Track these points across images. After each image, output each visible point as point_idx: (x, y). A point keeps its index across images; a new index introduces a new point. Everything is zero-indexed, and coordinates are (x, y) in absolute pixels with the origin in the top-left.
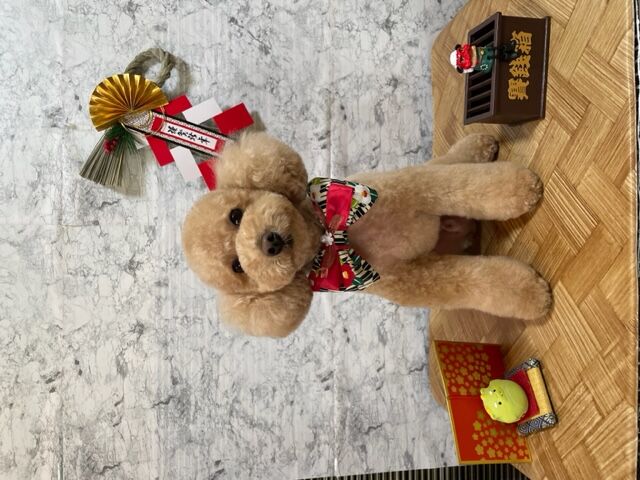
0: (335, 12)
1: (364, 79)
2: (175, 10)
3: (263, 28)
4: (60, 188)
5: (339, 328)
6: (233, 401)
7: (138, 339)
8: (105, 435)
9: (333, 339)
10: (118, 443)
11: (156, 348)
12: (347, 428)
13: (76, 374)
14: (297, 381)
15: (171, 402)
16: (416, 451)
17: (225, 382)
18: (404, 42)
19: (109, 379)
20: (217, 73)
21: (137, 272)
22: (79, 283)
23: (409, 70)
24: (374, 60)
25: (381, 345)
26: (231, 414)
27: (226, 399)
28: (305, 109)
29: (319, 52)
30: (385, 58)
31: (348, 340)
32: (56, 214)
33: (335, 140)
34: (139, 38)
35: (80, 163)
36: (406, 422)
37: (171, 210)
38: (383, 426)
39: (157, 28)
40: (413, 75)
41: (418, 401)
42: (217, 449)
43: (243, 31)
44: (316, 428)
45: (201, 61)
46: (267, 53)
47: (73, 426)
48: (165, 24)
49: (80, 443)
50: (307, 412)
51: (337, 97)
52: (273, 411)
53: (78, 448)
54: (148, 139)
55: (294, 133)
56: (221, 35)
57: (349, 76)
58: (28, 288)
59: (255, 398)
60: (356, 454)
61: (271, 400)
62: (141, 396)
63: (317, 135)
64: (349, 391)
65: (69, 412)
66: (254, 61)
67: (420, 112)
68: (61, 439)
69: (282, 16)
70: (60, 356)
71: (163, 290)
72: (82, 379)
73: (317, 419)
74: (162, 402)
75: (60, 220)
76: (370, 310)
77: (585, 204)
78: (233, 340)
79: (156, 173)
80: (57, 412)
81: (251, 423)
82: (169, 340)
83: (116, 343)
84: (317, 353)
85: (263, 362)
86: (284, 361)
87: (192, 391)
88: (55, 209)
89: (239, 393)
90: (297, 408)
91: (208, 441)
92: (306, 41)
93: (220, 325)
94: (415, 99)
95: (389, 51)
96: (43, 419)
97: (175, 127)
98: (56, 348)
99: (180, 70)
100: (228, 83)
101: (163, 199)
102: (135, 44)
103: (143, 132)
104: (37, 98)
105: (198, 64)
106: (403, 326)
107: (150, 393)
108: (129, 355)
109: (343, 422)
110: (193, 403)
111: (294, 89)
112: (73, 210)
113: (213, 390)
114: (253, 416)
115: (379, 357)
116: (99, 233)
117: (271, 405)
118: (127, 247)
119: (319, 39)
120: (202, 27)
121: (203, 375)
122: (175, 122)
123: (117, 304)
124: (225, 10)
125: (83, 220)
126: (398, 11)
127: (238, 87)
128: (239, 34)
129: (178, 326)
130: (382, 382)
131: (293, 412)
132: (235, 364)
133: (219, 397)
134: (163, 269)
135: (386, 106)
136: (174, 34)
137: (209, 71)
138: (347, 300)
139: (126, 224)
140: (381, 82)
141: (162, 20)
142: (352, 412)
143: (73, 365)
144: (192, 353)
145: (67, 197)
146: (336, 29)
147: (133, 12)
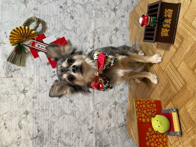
0: (97, 5)
1: (106, 28)
2: (41, 3)
3: (71, 10)
5: (96, 112)
6: (59, 137)
7: (26, 116)
9: (93, 116)
11: (32, 119)
12: (97, 146)
13: (5, 128)
14: (81, 130)
15: (37, 138)
17: (56, 131)
18: (120, 16)
19: (16, 130)
20: (55, 25)
21: (26, 94)
22: (6, 97)
23: (121, 26)
24: (110, 22)
25: (110, 118)
26: (58, 142)
27: (56, 137)
28: (86, 38)
29: (91, 19)
31: (99, 116)
34: (28, 12)
35: (6, 56)
36: (117, 144)
37: (38, 72)
38: (110, 145)
39: (34, 9)
40: (123, 27)
41: (121, 136)
44: (87, 146)
46: (73, 19)
47: (4, 146)
48: (37, 8)
50: (84, 141)
51: (97, 34)
52: (72, 141)
54: (30, 49)
55: (82, 46)
56: (57, 12)
57: (101, 27)
59: (66, 136)
62: (27, 136)
63: (89, 47)
64: (98, 134)
66: (68, 21)
67: (125, 40)
69: (78, 6)
71: (35, 100)
72: (7, 130)
73: (87, 143)
74: (34, 138)
76: (106, 106)
78: (59, 117)
81: (65, 145)
82: (37, 117)
83: (18, 118)
84: (88, 121)
85: (69, 124)
86: (76, 123)
87: (45, 134)
89: (61, 135)
90: (81, 139)
92: (87, 15)
93: (55, 112)
94: (123, 35)
95: (115, 19)
97: (40, 45)
99: (42, 24)
100: (59, 29)
101: (35, 69)
102: (26, 15)
103: (28, 47)
105: (49, 22)
106: (117, 112)
107: (30, 135)
108: (23, 122)
109: (96, 144)
111: (82, 31)
112: (3, 72)
113: (52, 134)
114: (65, 142)
115: (109, 122)
116: (13, 80)
117: (72, 138)
118: (23, 85)
119: (91, 14)
120: (50, 9)
121: (48, 129)
122: (40, 43)
123: (19, 104)
124: (59, 4)
125: (7, 76)
126: (118, 5)
127: (62, 30)
128: (63, 12)
129: (40, 112)
130: (110, 131)
131: (79, 141)
132: (60, 125)
133: (54, 136)
134: (35, 93)
135: (113, 38)
136: (40, 11)
137: (52, 25)
138: (99, 103)
139: (22, 77)
140: (112, 30)
141: (36, 6)
142: (99, 141)
143: (4, 125)
144: (45, 122)
145: (1, 67)
146: (97, 11)
147: (26, 3)
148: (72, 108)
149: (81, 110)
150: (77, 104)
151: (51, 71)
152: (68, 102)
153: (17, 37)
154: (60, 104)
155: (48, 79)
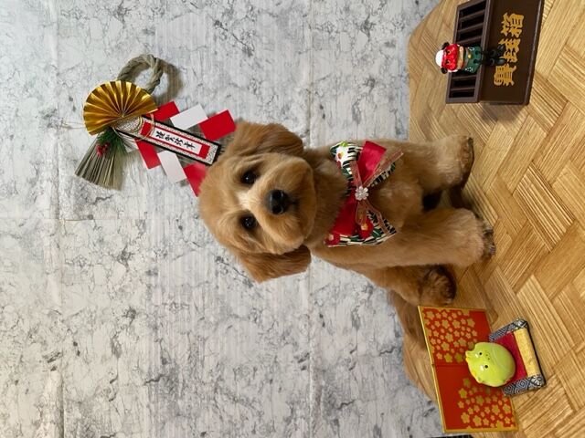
1: (343, 79)
2: (162, 14)
3: (246, 30)
5: (316, 313)
6: (218, 379)
7: (130, 323)
8: (102, 408)
9: (309, 324)
10: (114, 416)
11: (147, 331)
12: (322, 404)
13: (75, 354)
14: (276, 362)
15: (161, 379)
16: (384, 424)
17: (210, 362)
18: (382, 43)
19: (104, 359)
20: (202, 75)
21: (129, 262)
22: (76, 272)
23: (386, 71)
24: (352, 61)
25: (354, 329)
26: (215, 391)
27: (211, 378)
28: (286, 108)
29: (300, 53)
30: (363, 59)
31: (324, 325)
32: (53, 209)
33: (314, 138)
34: (128, 41)
35: (76, 161)
36: (376, 399)
37: (160, 205)
38: (355, 402)
39: (146, 32)
40: (390, 75)
41: (387, 379)
42: (203, 421)
43: (227, 33)
45: (187, 63)
46: (250, 55)
47: (73, 401)
48: (153, 28)
49: (79, 416)
50: (285, 390)
51: (316, 97)
52: (254, 389)
53: (78, 420)
54: (137, 143)
56: (207, 37)
57: (328, 76)
58: (30, 277)
59: (237, 377)
60: (329, 427)
61: (252, 379)
62: (133, 375)
64: (324, 371)
65: (69, 388)
66: (238, 63)
67: (395, 111)
68: (62, 412)
69: (265, 18)
70: (60, 339)
71: (153, 278)
72: (80, 359)
73: (294, 396)
74: (152, 380)
75: (58, 214)
76: (345, 297)
78: (217, 324)
80: (58, 388)
81: (234, 399)
82: (159, 324)
83: (110, 327)
84: (295, 337)
85: (245, 344)
86: (264, 343)
87: (180, 370)
88: (52, 204)
89: (222, 372)
90: (276, 386)
92: (288, 43)
93: (206, 311)
94: (391, 99)
95: (367, 52)
96: (46, 395)
97: (163, 132)
98: (56, 331)
99: (168, 72)
100: (213, 84)
101: (152, 195)
103: (133, 137)
104: (34, 100)
105: (185, 67)
106: (375, 311)
107: (142, 372)
108: (123, 338)
109: (318, 399)
110: (181, 381)
111: (276, 89)
112: (69, 205)
113: (200, 369)
114: (235, 392)
115: (352, 340)
116: (93, 226)
117: (252, 383)
118: (120, 239)
119: (300, 41)
120: (188, 30)
121: (190, 357)
122: (163, 127)
123: (112, 291)
124: (211, 13)
125: (78, 215)
126: (376, 12)
127: (223, 88)
128: (223, 37)
129: (167, 311)
130: (355, 364)
131: (272, 389)
132: (219, 346)
133: (205, 375)
134: (153, 259)
135: (363, 105)
136: (161, 37)
137: (195, 73)
138: (323, 288)
140: (359, 83)
141: (151, 23)
142: (326, 390)
143: (72, 346)
144: (180, 337)
145: (63, 193)
146: (316, 31)
147: (122, 15)
148: (251, 302)
149: (275, 306)
150: (264, 290)
152: (241, 284)
153: (103, 112)
154: (220, 289)
155: (186, 222)
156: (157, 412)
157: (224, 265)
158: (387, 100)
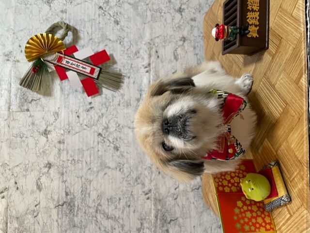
0: (153, 4)
1: (168, 37)
2: (71, 3)
3: (116, 12)
4: (10, 92)
6: (98, 205)
7: (48, 171)
8: (30, 222)
9: (151, 172)
10: (37, 226)
11: (57, 176)
12: (159, 220)
13: (15, 189)
14: (132, 194)
15: (65, 205)
17: (94, 195)
18: (189, 19)
19: (32, 192)
20: (92, 34)
21: (49, 136)
22: (18, 142)
23: (191, 33)
24: (173, 28)
26: (96, 212)
27: (94, 204)
28: (137, 52)
29: (145, 23)
30: (179, 27)
31: (159, 173)
32: (7, 105)
33: (153, 68)
34: (52, 16)
36: (190, 217)
37: (67, 104)
38: (178, 219)
39: (62, 11)
40: (193, 35)
41: (196, 205)
42: (89, 230)
43: (105, 13)
44: (142, 220)
45: (84, 28)
46: (118, 24)
47: (13, 217)
48: (66, 10)
49: (17, 226)
50: (137, 211)
51: (154, 46)
52: (119, 211)
53: (16, 228)
54: (55, 67)
55: (132, 64)
56: (95, 15)
57: (160, 36)
59: (109, 203)
61: (118, 205)
62: (49, 202)
63: (143, 66)
64: (160, 200)
65: (11, 209)
66: (111, 28)
67: (197, 55)
68: (7, 224)
69: (126, 6)
70: (7, 180)
71: (62, 145)
72: (18, 192)
73: (142, 215)
74: (59, 205)
75: (9, 108)
77: (279, 95)
78: (98, 172)
79: (59, 85)
80: (5, 209)
81: (107, 217)
82: (64, 172)
83: (36, 173)
84: (143, 180)
85: (114, 184)
86: (125, 183)
87: (76, 199)
88: (7, 103)
89: (101, 201)
90: (132, 209)
91: (84, 226)
92: (138, 18)
93: (92, 164)
94: (195, 48)
95: (181, 23)
97: (69, 61)
98: (5, 175)
99: (73, 32)
100: (98, 39)
101: (63, 98)
102: (50, 20)
103: (52, 63)
105: (83, 30)
107: (53, 200)
108: (43, 179)
109: (156, 217)
111: (132, 42)
112: (16, 103)
113: (87, 199)
114: (108, 213)
115: (176, 182)
116: (29, 115)
117: (118, 207)
118: (44, 123)
119: (145, 17)
120: (85, 11)
121: (82, 191)
122: (69, 58)
123: (38, 152)
124: (97, 2)
125: (21, 109)
126: (185, 3)
127: (103, 41)
128: (104, 15)
129: (69, 165)
130: (178, 196)
131: (130, 211)
132: (99, 185)
133: (91, 201)
134: (62, 134)
135: (179, 51)
136: (70, 14)
137: (88, 33)
139: (43, 111)
140: (177, 39)
141: (65, 8)
142: (161, 212)
143: (14, 184)
144: (76, 179)
145: (13, 97)
146: (154, 12)
147: (50, 3)
148: (118, 159)
150: (125, 152)
151: (86, 103)
152: (112, 149)
153: (36, 49)
154: (100, 152)
155: (81, 114)
156: (62, 224)
157: (102, 138)
158: (192, 49)
